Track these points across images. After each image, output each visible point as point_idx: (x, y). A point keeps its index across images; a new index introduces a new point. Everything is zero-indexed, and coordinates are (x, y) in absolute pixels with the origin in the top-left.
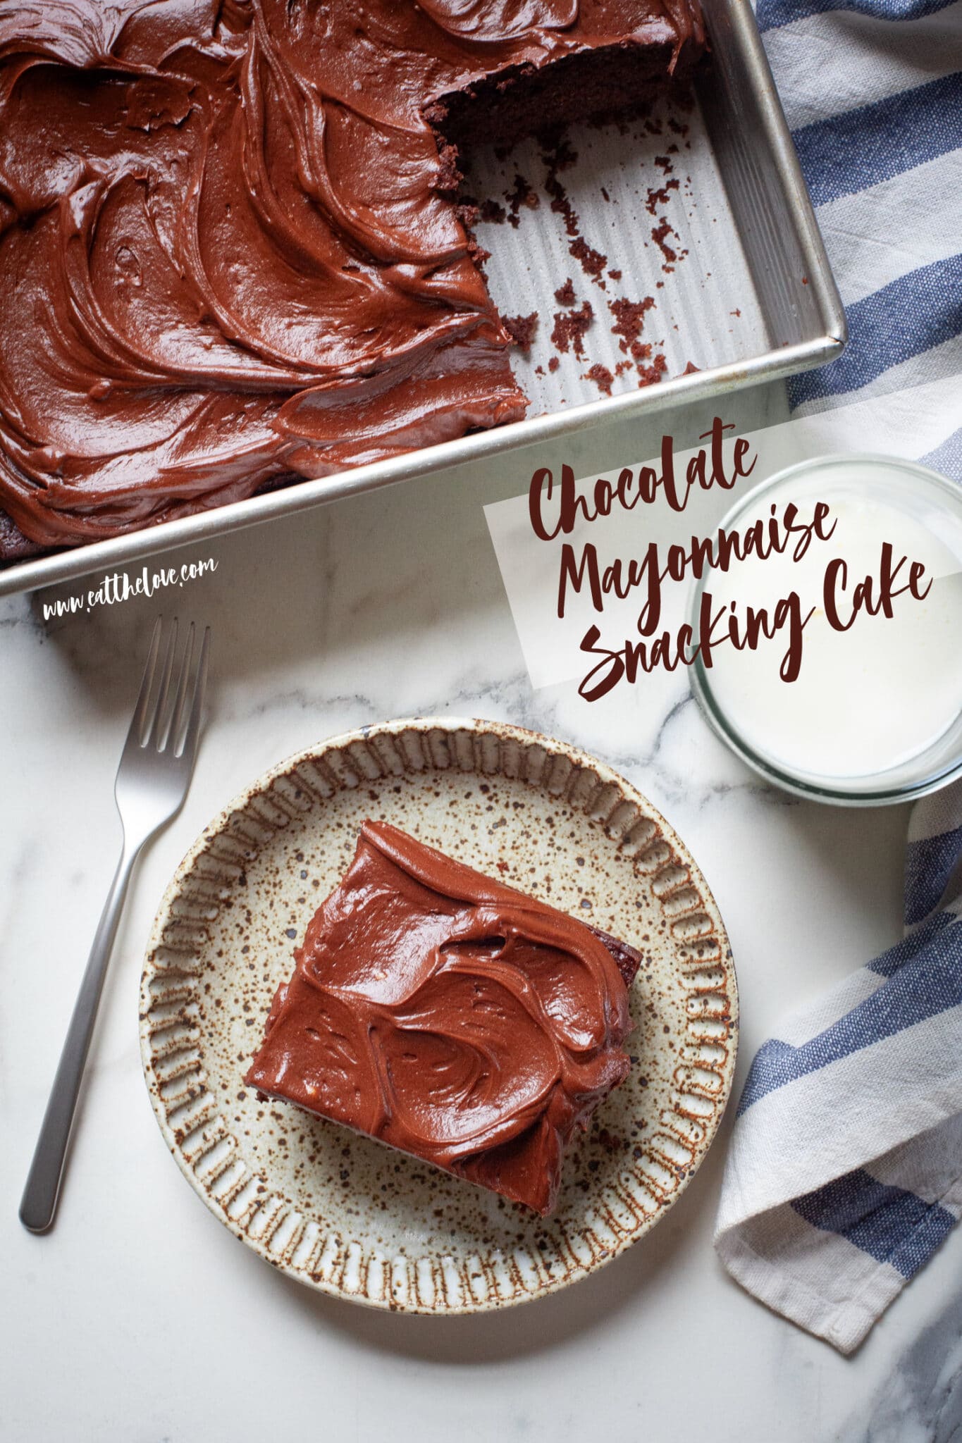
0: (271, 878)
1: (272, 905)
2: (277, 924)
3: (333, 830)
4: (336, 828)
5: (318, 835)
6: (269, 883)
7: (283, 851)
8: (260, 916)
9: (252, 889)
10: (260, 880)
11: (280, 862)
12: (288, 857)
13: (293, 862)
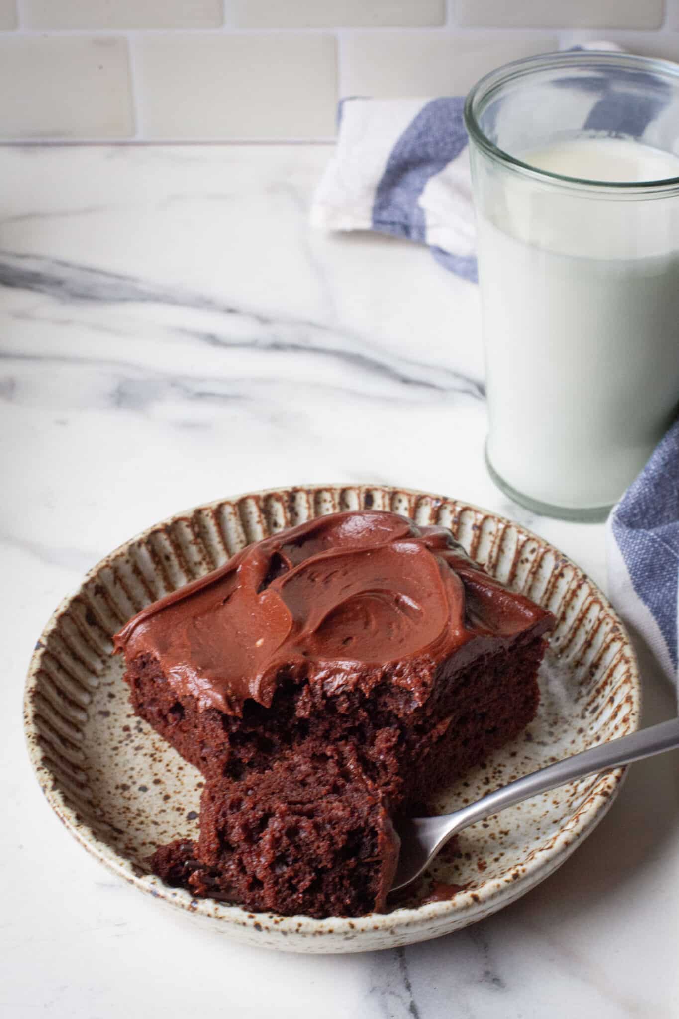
0: (130, 815)
1: (156, 823)
2: (176, 824)
3: (117, 755)
4: (115, 752)
5: (113, 767)
6: (135, 818)
7: (111, 796)
8: (162, 837)
9: (132, 832)
10: (126, 823)
11: (120, 802)
12: (118, 796)
13: (127, 794)
